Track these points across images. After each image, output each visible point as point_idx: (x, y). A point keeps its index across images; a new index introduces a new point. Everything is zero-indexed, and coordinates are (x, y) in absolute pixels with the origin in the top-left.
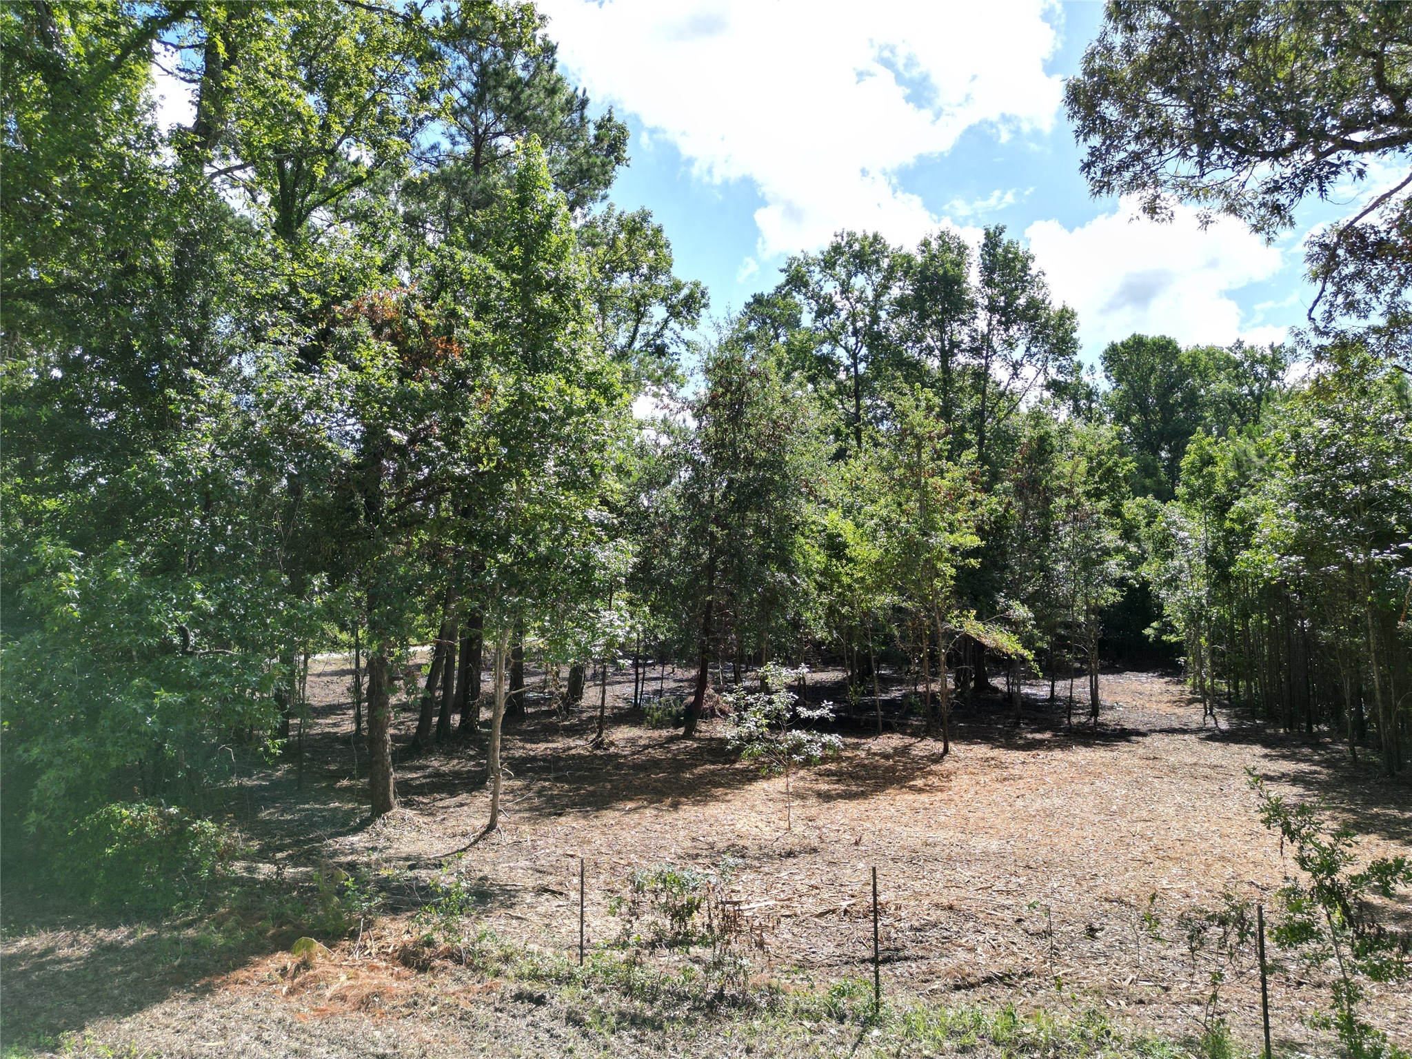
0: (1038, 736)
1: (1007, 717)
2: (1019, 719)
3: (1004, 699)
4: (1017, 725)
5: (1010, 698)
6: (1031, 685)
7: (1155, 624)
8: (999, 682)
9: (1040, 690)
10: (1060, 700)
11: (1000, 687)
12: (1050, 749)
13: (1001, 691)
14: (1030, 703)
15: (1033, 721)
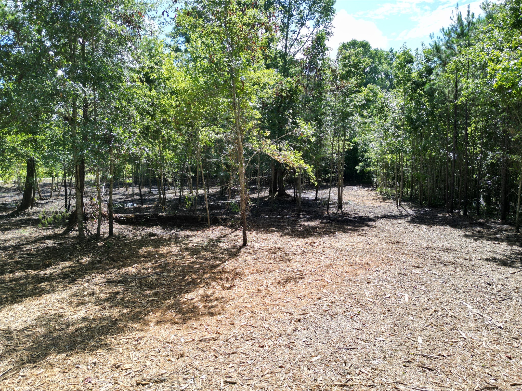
0: (312, 224)
1: (293, 211)
2: (299, 212)
3: (292, 200)
4: (298, 216)
5: (295, 199)
6: (305, 193)
7: (361, 164)
8: (290, 192)
9: (310, 195)
10: (321, 200)
11: (291, 194)
12: (321, 235)
13: (291, 196)
14: (305, 202)
15: (308, 212)
